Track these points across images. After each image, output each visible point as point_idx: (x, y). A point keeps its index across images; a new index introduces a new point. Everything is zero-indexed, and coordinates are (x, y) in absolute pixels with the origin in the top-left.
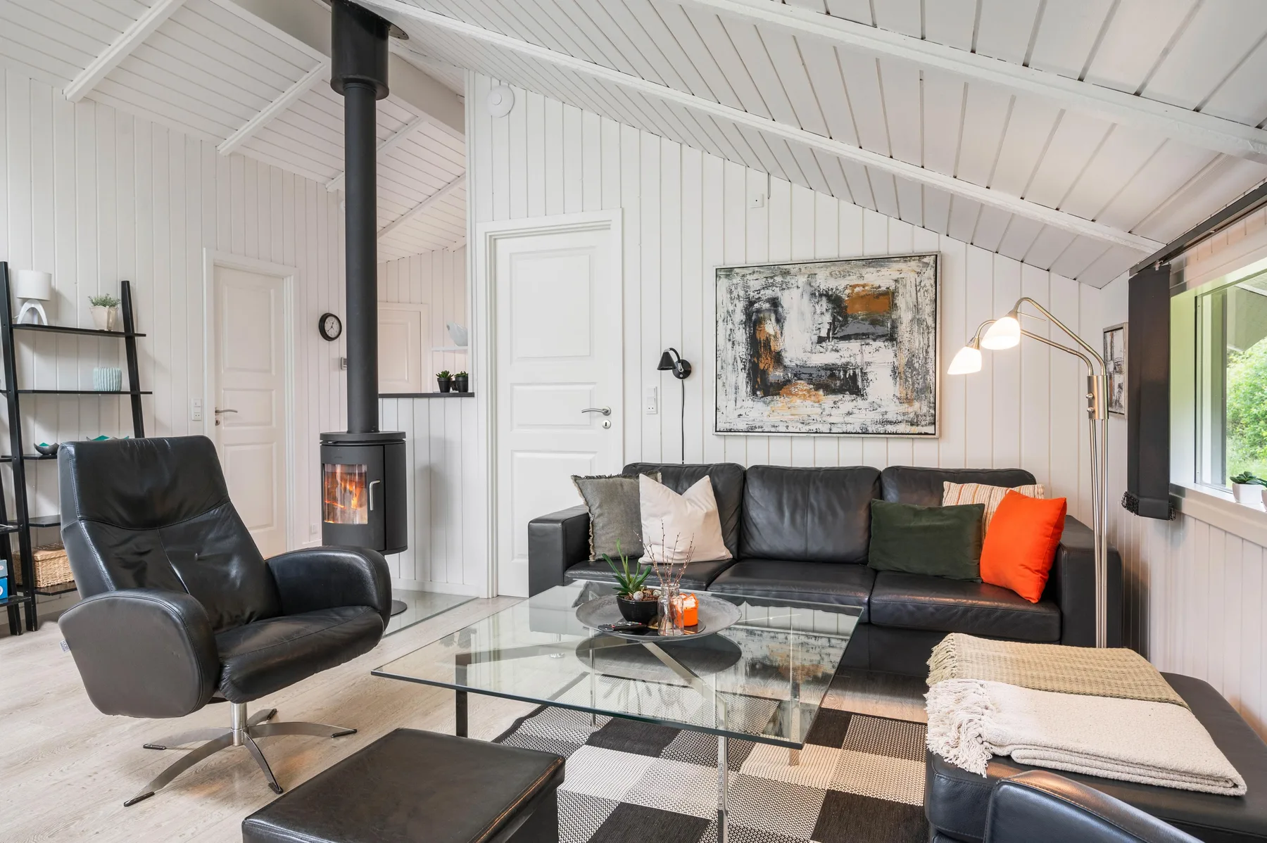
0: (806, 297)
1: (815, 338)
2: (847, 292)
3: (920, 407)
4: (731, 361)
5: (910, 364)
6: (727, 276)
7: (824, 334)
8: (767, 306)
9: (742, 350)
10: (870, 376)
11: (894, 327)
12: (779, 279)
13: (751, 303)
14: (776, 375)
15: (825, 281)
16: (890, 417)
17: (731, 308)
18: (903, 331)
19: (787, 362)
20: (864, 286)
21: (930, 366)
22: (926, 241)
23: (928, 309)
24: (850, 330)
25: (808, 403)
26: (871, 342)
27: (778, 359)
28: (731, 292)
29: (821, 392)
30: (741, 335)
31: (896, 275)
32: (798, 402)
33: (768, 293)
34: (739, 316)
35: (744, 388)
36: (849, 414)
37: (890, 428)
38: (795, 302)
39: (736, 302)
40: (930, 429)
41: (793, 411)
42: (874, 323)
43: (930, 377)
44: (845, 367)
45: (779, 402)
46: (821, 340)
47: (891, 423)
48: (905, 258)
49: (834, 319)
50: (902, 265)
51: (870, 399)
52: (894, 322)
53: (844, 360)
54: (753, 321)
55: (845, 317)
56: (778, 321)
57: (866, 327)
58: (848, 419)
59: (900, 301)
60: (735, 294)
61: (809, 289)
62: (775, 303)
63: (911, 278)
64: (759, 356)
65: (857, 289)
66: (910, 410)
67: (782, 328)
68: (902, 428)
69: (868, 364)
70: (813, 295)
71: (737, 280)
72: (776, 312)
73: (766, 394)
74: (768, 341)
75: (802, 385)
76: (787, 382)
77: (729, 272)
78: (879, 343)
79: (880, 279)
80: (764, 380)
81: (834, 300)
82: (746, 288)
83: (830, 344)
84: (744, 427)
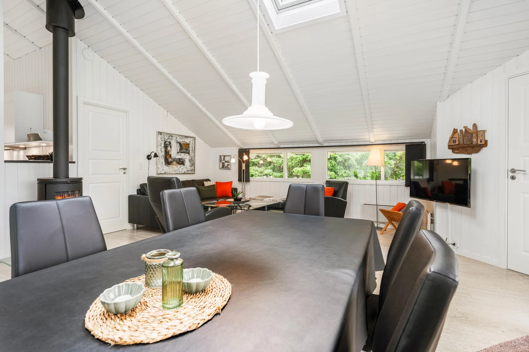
0: (176, 143)
1: (177, 152)
2: (182, 143)
3: (193, 168)
4: (161, 156)
5: (191, 159)
6: (161, 134)
7: (178, 151)
8: (168, 143)
9: (163, 153)
10: (186, 161)
11: (189, 151)
12: (171, 137)
13: (165, 142)
14: (170, 160)
15: (179, 140)
16: (189, 170)
17: (161, 143)
18: (190, 152)
19: (172, 157)
20: (185, 142)
21: (194, 159)
22: (193, 135)
23: (194, 148)
24: (183, 151)
25: (176, 167)
26: (186, 154)
27: (170, 156)
28: (161, 139)
29: (178, 164)
30: (163, 150)
31: (189, 141)
32: (174, 166)
33: (169, 140)
34: (163, 145)
35: (164, 163)
36: (182, 169)
37: (189, 172)
38: (173, 143)
39: (162, 141)
40: (194, 172)
41: (173, 168)
42: (186, 150)
43: (194, 162)
44: (182, 159)
45: (171, 166)
46: (178, 153)
47: (189, 171)
48: (191, 137)
49: (180, 148)
50: (190, 139)
51: (186, 166)
52: (189, 150)
53: (182, 157)
54: (166, 147)
55: (182, 148)
56: (171, 147)
57: (185, 151)
58: (182, 170)
59: (190, 146)
60: (162, 139)
61: (176, 141)
62: (170, 143)
63: (191, 142)
64: (167, 155)
65: (184, 142)
66: (191, 168)
67: (171, 149)
68: (190, 172)
69: (185, 158)
70: (177, 142)
71: (163, 136)
72: (170, 145)
73: (168, 165)
74: (168, 152)
75: (175, 163)
76: (172, 162)
77: (161, 133)
78: (187, 154)
79: (187, 141)
80: (168, 161)
81: (180, 144)
82: (164, 138)
83: (179, 154)
84: (164, 173)
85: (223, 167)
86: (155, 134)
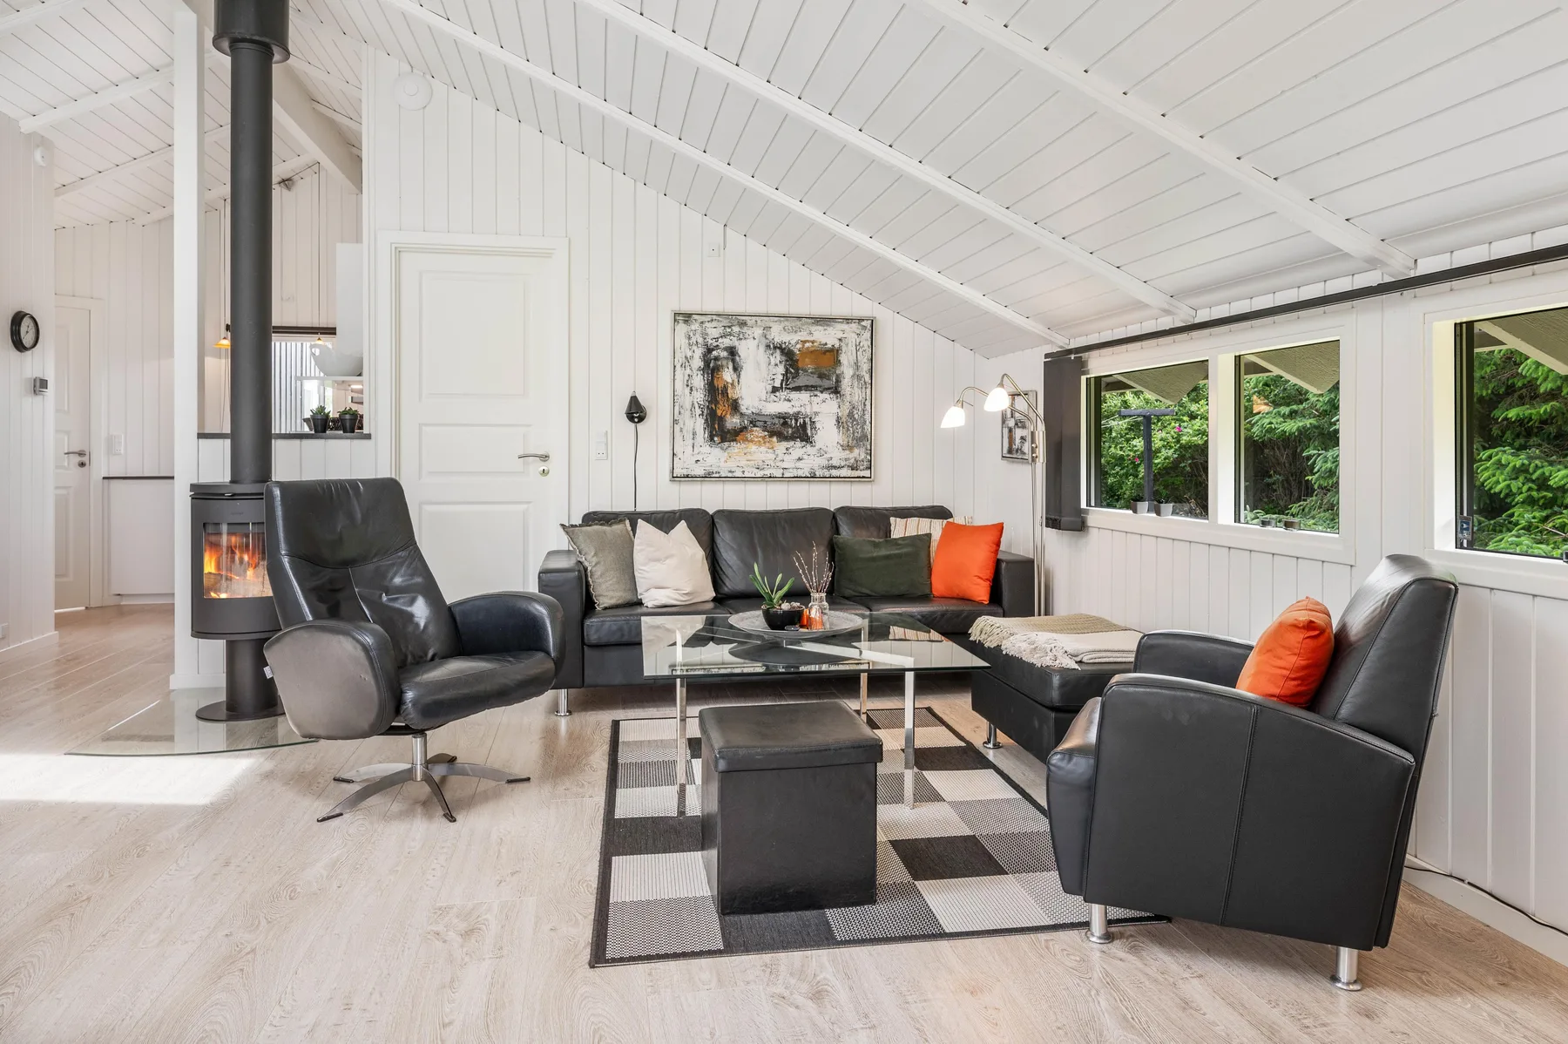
0: (762, 348)
1: (770, 388)
2: (799, 346)
3: (858, 453)
4: (688, 405)
5: (851, 415)
6: (686, 322)
7: (777, 384)
8: (724, 354)
9: (700, 396)
10: (818, 425)
11: (838, 381)
12: (736, 329)
13: (710, 351)
14: (733, 421)
15: (779, 335)
16: (835, 462)
17: (689, 354)
18: (846, 384)
19: (743, 409)
20: (813, 342)
21: (867, 417)
22: (864, 308)
23: (865, 367)
24: (801, 381)
25: (763, 449)
26: (819, 394)
27: (735, 406)
28: (689, 338)
29: (775, 439)
30: (699, 381)
31: (840, 335)
32: (753, 448)
33: (726, 342)
34: (698, 362)
35: (702, 434)
36: (800, 459)
37: (834, 473)
38: (751, 351)
39: (695, 348)
40: (867, 473)
41: (749, 457)
42: (821, 376)
43: (867, 427)
44: (796, 416)
45: (736, 448)
46: (775, 390)
47: (835, 467)
48: (848, 320)
49: (787, 370)
50: (845, 326)
51: (819, 445)
52: (838, 376)
53: (795, 410)
54: (711, 368)
55: (797, 370)
56: (735, 369)
57: (814, 380)
58: (800, 464)
59: (843, 358)
60: (693, 340)
61: (764, 342)
62: (732, 352)
63: (852, 338)
64: (717, 403)
65: (807, 345)
66: (851, 456)
67: (739, 376)
68: (845, 472)
69: (816, 414)
70: (768, 346)
71: (695, 326)
72: (733, 361)
73: (723, 440)
74: (725, 388)
75: (758, 432)
76: (743, 429)
77: (687, 317)
78: (825, 395)
79: (826, 337)
80: (722, 426)
81: (787, 353)
82: (704, 335)
83: (783, 394)
84: (701, 473)
85: (1010, 451)
86: (668, 320)
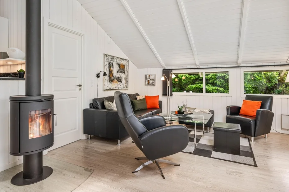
3: (127, 84)
5: (126, 77)
6: (106, 57)
8: (111, 64)
9: (108, 73)
10: (122, 79)
12: (113, 59)
13: (109, 63)
14: (112, 78)
15: (118, 61)
16: (125, 86)
17: (107, 63)
18: (126, 71)
19: (114, 76)
21: (128, 78)
22: (127, 58)
23: (128, 69)
24: (120, 71)
29: (117, 82)
30: (108, 69)
32: (115, 83)
33: (112, 62)
34: (108, 65)
35: (108, 81)
36: (120, 86)
37: (124, 88)
38: (115, 64)
40: (127, 88)
41: (114, 85)
43: (128, 80)
45: (113, 83)
46: (118, 72)
48: (126, 60)
49: (119, 68)
50: (125, 61)
51: (123, 83)
53: (120, 76)
54: (110, 67)
57: (122, 71)
59: (125, 67)
60: (107, 61)
63: (126, 63)
64: (110, 74)
65: (121, 64)
67: (113, 69)
68: (125, 88)
69: (122, 77)
70: (117, 63)
71: (108, 58)
72: (113, 66)
73: (111, 82)
74: (111, 71)
75: (115, 80)
77: (106, 55)
78: (123, 74)
79: (123, 62)
80: (111, 79)
81: (119, 65)
82: (109, 60)
83: (118, 73)
84: (108, 89)
85: (148, 84)
86: (102, 56)
